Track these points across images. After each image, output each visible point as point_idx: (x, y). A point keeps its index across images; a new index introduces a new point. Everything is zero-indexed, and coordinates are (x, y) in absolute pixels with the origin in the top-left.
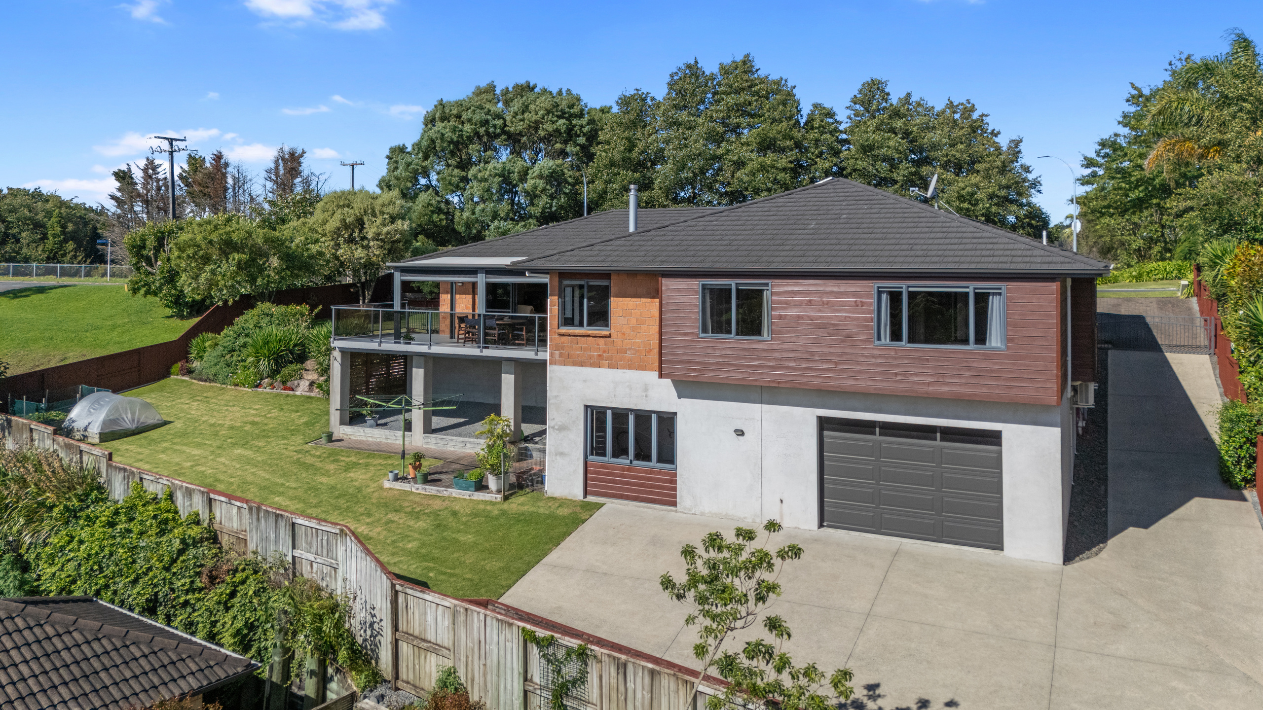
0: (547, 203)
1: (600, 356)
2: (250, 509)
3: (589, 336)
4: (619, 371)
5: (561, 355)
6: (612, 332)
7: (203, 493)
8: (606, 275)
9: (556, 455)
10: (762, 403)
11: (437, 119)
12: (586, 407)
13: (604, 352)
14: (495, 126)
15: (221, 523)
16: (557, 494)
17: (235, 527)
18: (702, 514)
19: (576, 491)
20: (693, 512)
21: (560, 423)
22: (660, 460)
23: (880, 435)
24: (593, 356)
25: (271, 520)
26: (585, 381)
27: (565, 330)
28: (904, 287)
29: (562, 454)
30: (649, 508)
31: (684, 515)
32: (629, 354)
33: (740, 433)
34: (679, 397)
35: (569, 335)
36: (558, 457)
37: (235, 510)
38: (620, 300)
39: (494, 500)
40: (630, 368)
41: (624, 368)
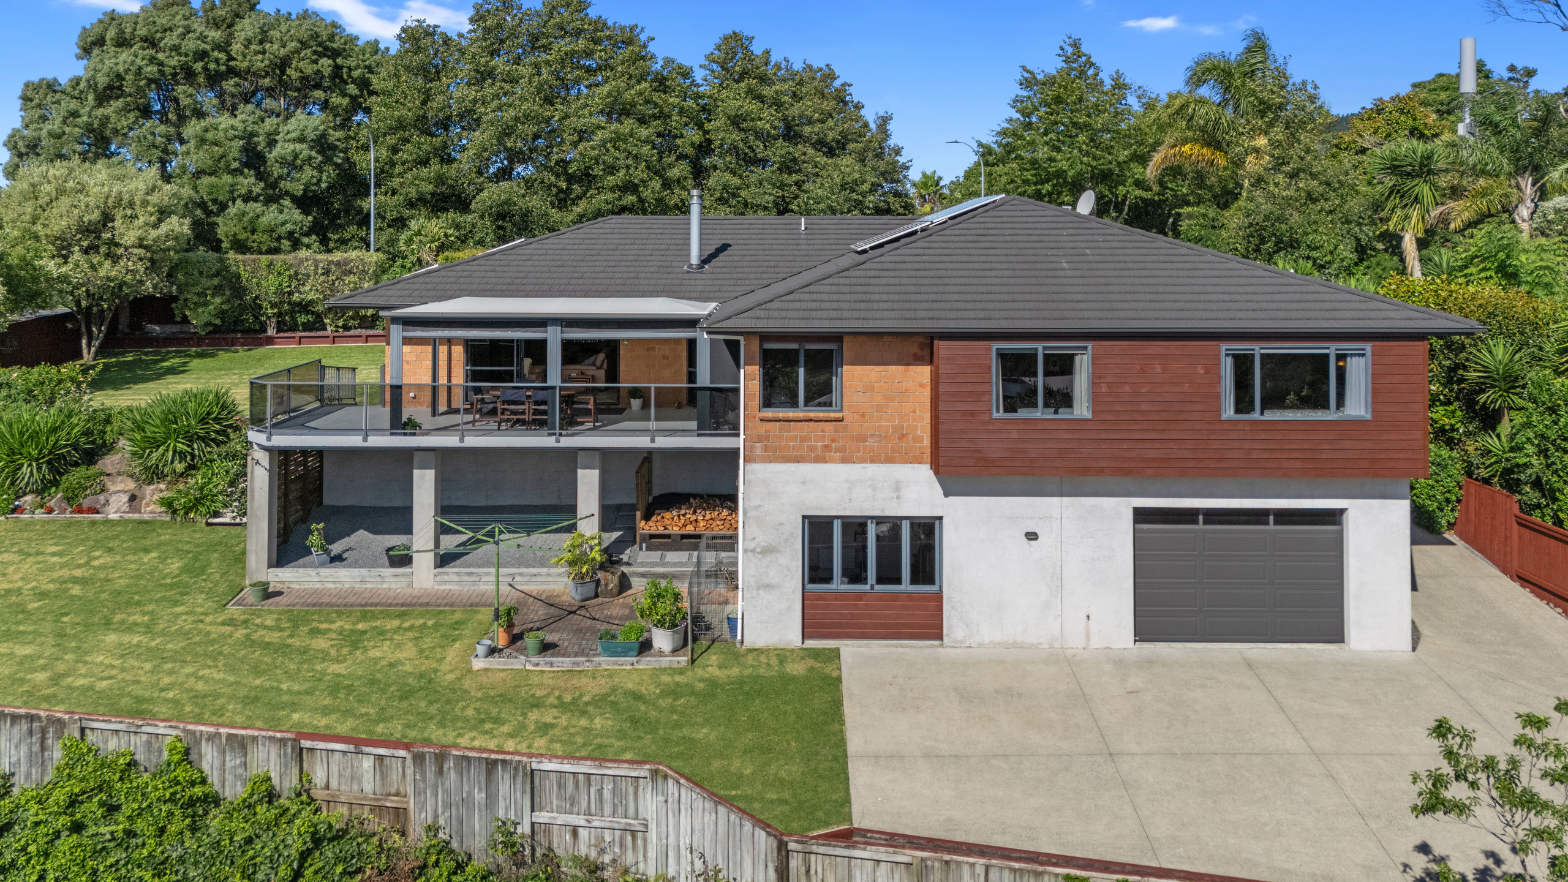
0: (312, 177)
1: (826, 446)
2: (419, 759)
3: (811, 420)
4: (857, 466)
5: (766, 449)
6: (846, 413)
7: (283, 742)
8: (838, 338)
9: (759, 588)
10: (1061, 496)
11: (108, 42)
12: (804, 517)
13: (833, 441)
14: (217, 61)
15: (327, 787)
16: (760, 643)
17: (368, 788)
18: (980, 645)
19: (790, 634)
20: (967, 644)
21: (765, 544)
22: (914, 581)
23: (1205, 523)
24: (816, 447)
25: (476, 773)
26: (803, 483)
27: (769, 413)
28: (1258, 349)
29: (768, 587)
30: (902, 646)
31: (954, 650)
32: (871, 442)
33: (1032, 536)
34: (946, 495)
35: (780, 421)
36: (761, 592)
37: (367, 763)
38: (859, 369)
39: (675, 666)
40: (873, 461)
41: (863, 461)
